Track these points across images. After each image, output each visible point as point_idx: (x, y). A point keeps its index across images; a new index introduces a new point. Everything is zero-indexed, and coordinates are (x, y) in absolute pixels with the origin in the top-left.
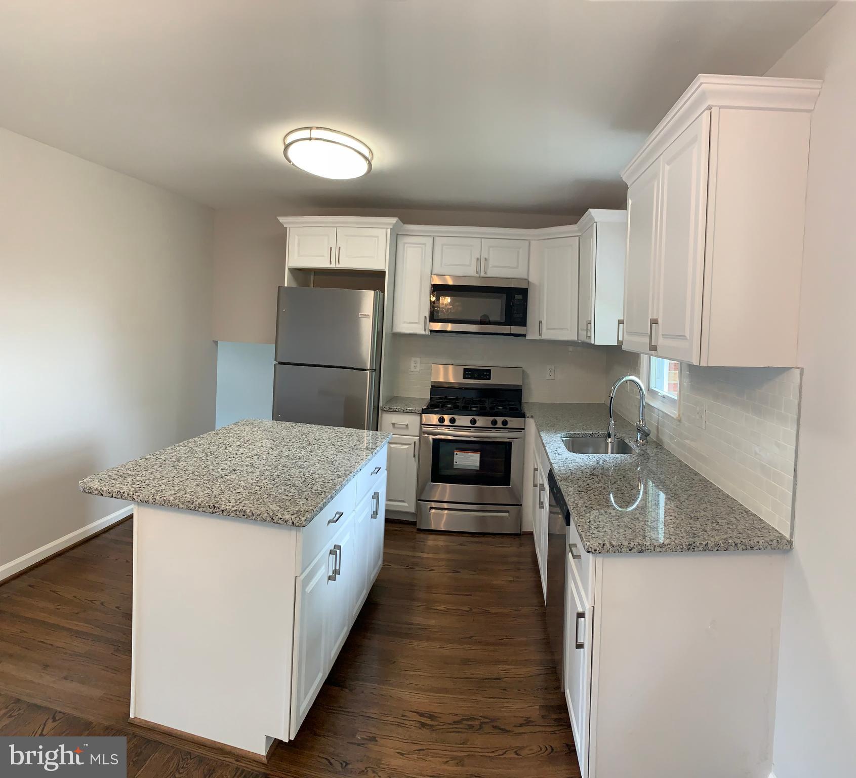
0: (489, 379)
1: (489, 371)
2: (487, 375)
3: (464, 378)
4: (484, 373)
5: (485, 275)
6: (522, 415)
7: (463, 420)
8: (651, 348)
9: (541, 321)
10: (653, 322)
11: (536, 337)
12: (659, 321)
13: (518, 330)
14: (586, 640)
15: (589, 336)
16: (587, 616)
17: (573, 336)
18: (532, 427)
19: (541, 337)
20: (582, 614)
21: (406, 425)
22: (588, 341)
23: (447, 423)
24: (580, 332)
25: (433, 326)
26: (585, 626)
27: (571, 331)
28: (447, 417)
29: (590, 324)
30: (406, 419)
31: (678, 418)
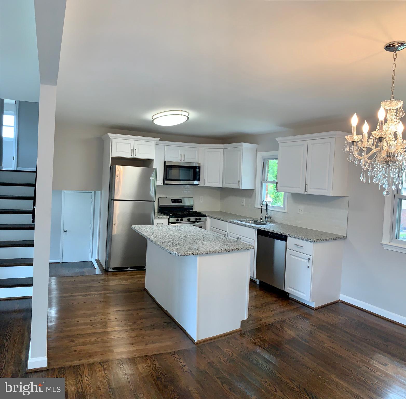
0: (181, 203)
1: (181, 199)
2: (180, 201)
3: (172, 203)
4: (179, 201)
5: (184, 161)
6: (205, 216)
7: (185, 219)
8: (306, 191)
9: (205, 179)
10: (306, 185)
11: (203, 185)
12: (308, 184)
13: (196, 183)
14: (310, 266)
15: (239, 186)
16: (311, 259)
17: (221, 186)
18: (209, 220)
19: (204, 186)
20: (309, 259)
21: (163, 223)
22: (238, 188)
23: (180, 221)
24: (225, 184)
25: (167, 182)
26: (310, 262)
27: (220, 183)
28: (180, 219)
29: (239, 181)
30: (162, 221)
31: (286, 212)
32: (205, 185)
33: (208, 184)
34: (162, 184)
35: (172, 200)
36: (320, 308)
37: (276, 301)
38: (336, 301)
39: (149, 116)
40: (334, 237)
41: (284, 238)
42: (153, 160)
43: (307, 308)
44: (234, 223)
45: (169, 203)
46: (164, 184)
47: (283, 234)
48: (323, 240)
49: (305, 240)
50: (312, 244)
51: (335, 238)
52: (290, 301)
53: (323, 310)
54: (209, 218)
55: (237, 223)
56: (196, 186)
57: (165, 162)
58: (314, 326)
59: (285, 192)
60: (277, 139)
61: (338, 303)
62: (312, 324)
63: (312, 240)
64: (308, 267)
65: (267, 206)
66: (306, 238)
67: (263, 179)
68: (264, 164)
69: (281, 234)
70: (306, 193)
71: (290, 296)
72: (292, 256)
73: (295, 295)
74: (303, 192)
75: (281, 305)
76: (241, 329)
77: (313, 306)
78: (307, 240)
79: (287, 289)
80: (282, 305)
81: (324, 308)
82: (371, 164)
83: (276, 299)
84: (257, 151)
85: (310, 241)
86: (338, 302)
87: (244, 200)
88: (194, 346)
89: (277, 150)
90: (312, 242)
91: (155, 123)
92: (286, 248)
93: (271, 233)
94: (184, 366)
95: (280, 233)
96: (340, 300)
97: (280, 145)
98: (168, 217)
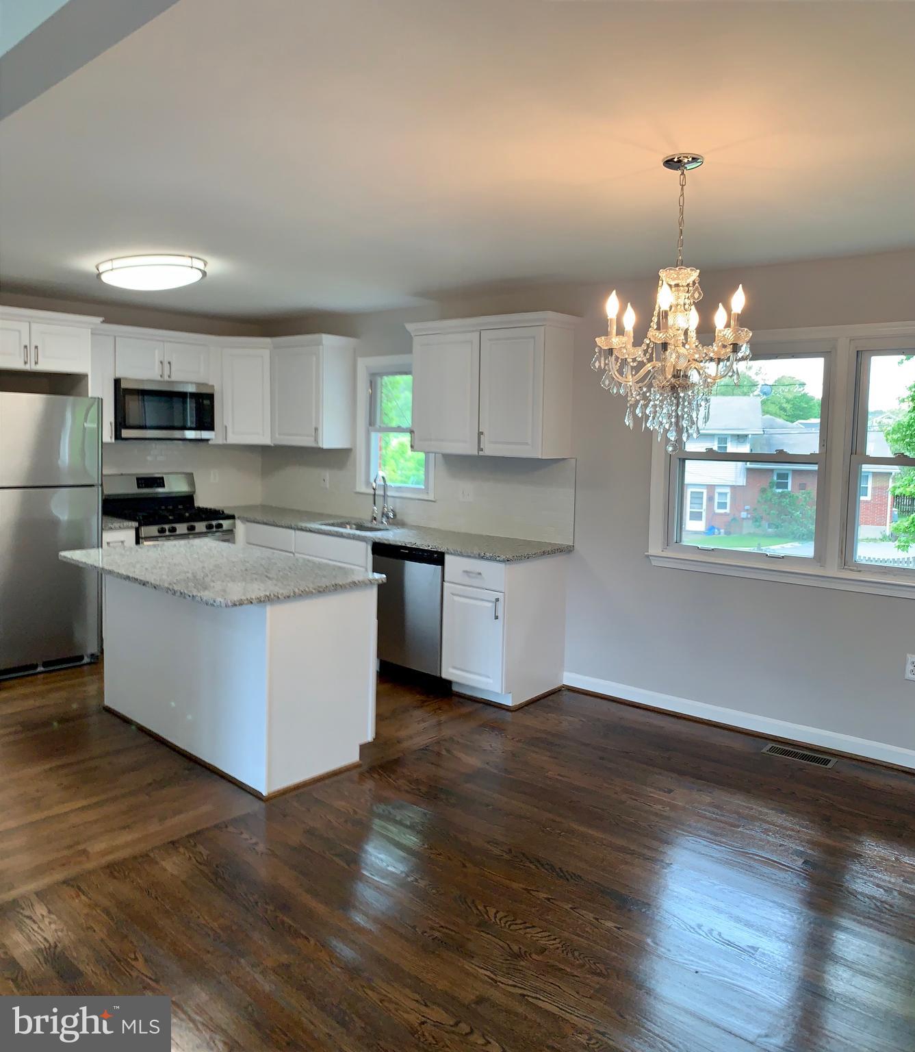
0: (164, 487)
1: (162, 478)
2: (160, 483)
3: (139, 487)
4: (158, 483)
5: (170, 380)
6: (232, 517)
7: (182, 528)
8: (480, 449)
9: (226, 427)
10: (480, 434)
11: (220, 441)
12: (485, 433)
13: (205, 434)
14: (500, 614)
15: (316, 440)
16: (501, 599)
17: (266, 440)
18: (240, 528)
19: (225, 442)
20: (497, 600)
21: (122, 542)
22: (313, 445)
23: (167, 533)
24: (277, 436)
25: (125, 433)
26: (500, 605)
27: (263, 435)
28: (167, 527)
29: (316, 429)
30: (121, 535)
31: (433, 499)
32: (226, 439)
33: (233, 439)
34: (111, 438)
35: (138, 479)
36: (525, 706)
37: (424, 702)
38: (555, 689)
39: (87, 263)
40: (549, 549)
41: (437, 558)
42: (86, 376)
43: (496, 709)
44: (310, 531)
45: (129, 488)
46: (116, 438)
47: (435, 550)
48: (528, 557)
49: (487, 559)
50: (502, 566)
51: (552, 551)
52: (456, 699)
53: (531, 708)
54: (242, 522)
55: (318, 529)
56: (205, 443)
57: (117, 382)
58: (519, 741)
59: (427, 453)
60: (410, 327)
61: (561, 692)
62: (513, 739)
63: (503, 557)
64: (496, 618)
65: (385, 487)
66: (488, 555)
67: (371, 422)
68: (372, 385)
69: (429, 548)
70: (481, 453)
71: (455, 688)
72: (456, 598)
73: (467, 683)
74: (475, 452)
75: (437, 709)
76: (361, 762)
77: (509, 701)
78: (493, 559)
79: (449, 672)
80: (440, 709)
81: (532, 705)
82: (641, 392)
83: (422, 698)
84: (356, 354)
85: (499, 561)
86: (560, 690)
87: (327, 474)
88: (263, 804)
89: (409, 351)
90: (503, 561)
91: (104, 281)
92: (443, 580)
93: (405, 548)
94: (256, 844)
95: (426, 548)
96: (564, 686)
97: (416, 341)
98: (135, 524)
